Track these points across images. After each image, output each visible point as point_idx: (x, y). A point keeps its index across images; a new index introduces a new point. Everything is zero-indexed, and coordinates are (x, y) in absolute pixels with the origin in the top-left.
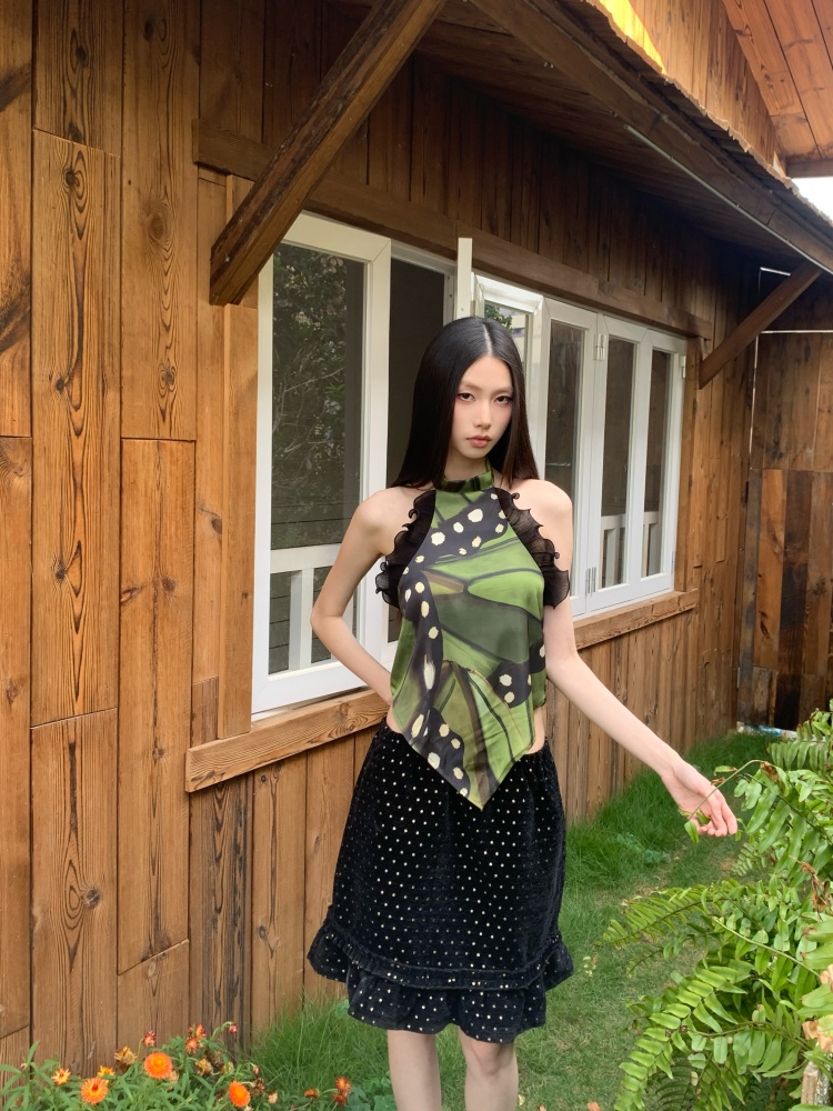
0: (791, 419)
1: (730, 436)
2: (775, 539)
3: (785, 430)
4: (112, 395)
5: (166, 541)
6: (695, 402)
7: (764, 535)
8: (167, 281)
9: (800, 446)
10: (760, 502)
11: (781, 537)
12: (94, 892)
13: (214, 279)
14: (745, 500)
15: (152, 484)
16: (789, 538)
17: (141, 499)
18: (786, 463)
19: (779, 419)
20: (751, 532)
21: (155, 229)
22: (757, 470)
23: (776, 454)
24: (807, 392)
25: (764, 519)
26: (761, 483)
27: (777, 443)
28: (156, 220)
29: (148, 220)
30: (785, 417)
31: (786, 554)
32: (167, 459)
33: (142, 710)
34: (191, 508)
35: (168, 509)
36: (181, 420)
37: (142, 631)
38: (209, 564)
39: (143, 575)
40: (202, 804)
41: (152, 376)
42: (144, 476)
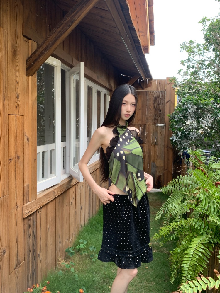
4: (6, 102)
5: (18, 145)
8: (17, 69)
12: (4, 251)
13: (27, 69)
15: (15, 128)
17: (12, 132)
21: (15, 53)
28: (15, 51)
29: (13, 51)
32: (18, 121)
33: (13, 196)
34: (23, 135)
35: (18, 135)
36: (20, 109)
37: (13, 171)
38: (27, 151)
39: (13, 155)
40: (27, 221)
41: (14, 96)
42: (13, 126)
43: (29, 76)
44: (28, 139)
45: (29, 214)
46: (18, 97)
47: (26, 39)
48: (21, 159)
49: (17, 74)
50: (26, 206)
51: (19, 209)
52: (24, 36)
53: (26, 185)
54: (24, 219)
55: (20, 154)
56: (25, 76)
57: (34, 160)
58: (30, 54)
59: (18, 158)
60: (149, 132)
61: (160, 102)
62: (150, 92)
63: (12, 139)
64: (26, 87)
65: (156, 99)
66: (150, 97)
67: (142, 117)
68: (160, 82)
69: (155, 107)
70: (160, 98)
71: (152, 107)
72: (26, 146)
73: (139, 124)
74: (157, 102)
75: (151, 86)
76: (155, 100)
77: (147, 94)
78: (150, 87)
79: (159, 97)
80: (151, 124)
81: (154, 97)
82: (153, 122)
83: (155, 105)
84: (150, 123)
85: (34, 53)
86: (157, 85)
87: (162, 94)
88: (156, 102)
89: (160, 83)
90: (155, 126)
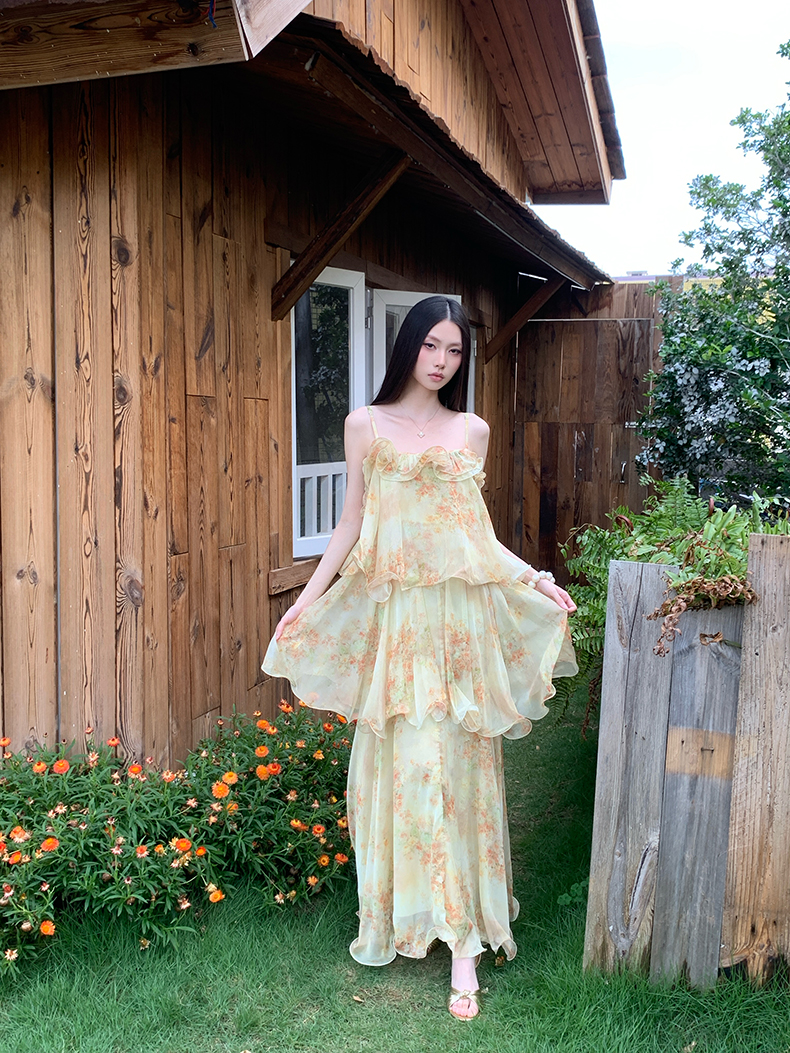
0: (542, 385)
1: (503, 399)
2: (534, 472)
3: (539, 394)
4: (240, 373)
5: (259, 455)
6: (483, 374)
7: (526, 469)
8: (257, 308)
9: (550, 405)
10: (523, 446)
11: (538, 470)
12: (239, 642)
13: (274, 308)
14: (512, 445)
15: (254, 423)
16: (544, 470)
17: (251, 431)
18: (540, 417)
19: (535, 385)
20: (517, 468)
21: (252, 281)
22: (520, 423)
23: (533, 411)
24: (554, 365)
25: (526, 458)
26: (523, 432)
27: (534, 404)
28: (252, 276)
30: (539, 384)
31: (541, 482)
32: (259, 410)
33: (253, 547)
34: (267, 437)
35: (259, 437)
36: (263, 388)
37: (252, 503)
38: (274, 469)
39: (252, 473)
40: (273, 602)
41: (253, 363)
42: (251, 419)
43: (276, 321)
44: (276, 446)
45: (279, 591)
46: (259, 364)
47: (270, 249)
48: (264, 483)
49: (257, 319)
50: (275, 574)
51: (261, 576)
52: (268, 244)
53: (272, 534)
54: (271, 597)
55: (263, 472)
56: (269, 320)
57: (286, 487)
58: (279, 278)
59: (260, 481)
60: (604, 447)
61: (635, 353)
62: (605, 324)
63: (250, 444)
64: (271, 341)
65: (624, 346)
66: (606, 338)
67: (582, 401)
68: (637, 293)
69: (622, 369)
70: (636, 342)
71: (611, 371)
72: (273, 458)
73: (572, 424)
74: (627, 355)
75: (609, 304)
76: (621, 348)
77: (596, 331)
78: (606, 309)
79: (633, 339)
80: (610, 422)
81: (617, 338)
82: (616, 416)
83: (622, 362)
84: (606, 419)
85: (285, 276)
86: (628, 302)
87: (640, 328)
88: (624, 353)
89: (635, 295)
90: (621, 429)
